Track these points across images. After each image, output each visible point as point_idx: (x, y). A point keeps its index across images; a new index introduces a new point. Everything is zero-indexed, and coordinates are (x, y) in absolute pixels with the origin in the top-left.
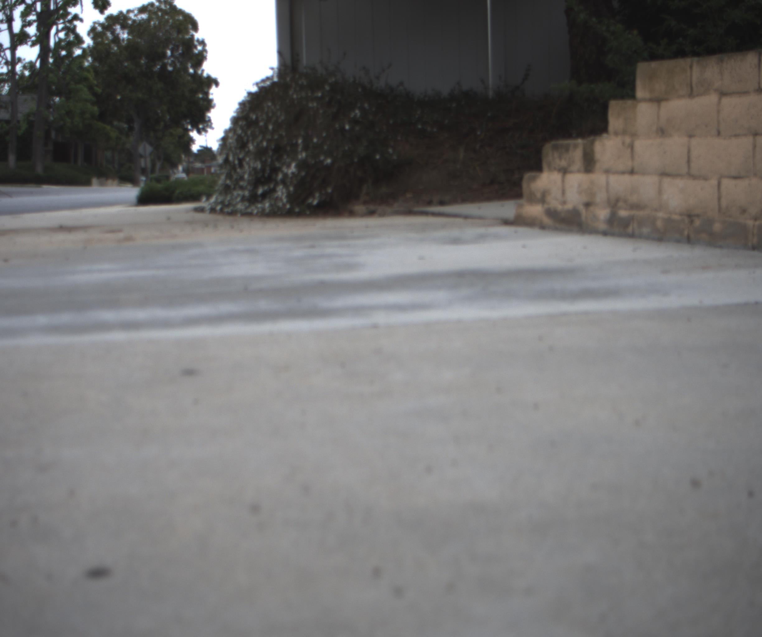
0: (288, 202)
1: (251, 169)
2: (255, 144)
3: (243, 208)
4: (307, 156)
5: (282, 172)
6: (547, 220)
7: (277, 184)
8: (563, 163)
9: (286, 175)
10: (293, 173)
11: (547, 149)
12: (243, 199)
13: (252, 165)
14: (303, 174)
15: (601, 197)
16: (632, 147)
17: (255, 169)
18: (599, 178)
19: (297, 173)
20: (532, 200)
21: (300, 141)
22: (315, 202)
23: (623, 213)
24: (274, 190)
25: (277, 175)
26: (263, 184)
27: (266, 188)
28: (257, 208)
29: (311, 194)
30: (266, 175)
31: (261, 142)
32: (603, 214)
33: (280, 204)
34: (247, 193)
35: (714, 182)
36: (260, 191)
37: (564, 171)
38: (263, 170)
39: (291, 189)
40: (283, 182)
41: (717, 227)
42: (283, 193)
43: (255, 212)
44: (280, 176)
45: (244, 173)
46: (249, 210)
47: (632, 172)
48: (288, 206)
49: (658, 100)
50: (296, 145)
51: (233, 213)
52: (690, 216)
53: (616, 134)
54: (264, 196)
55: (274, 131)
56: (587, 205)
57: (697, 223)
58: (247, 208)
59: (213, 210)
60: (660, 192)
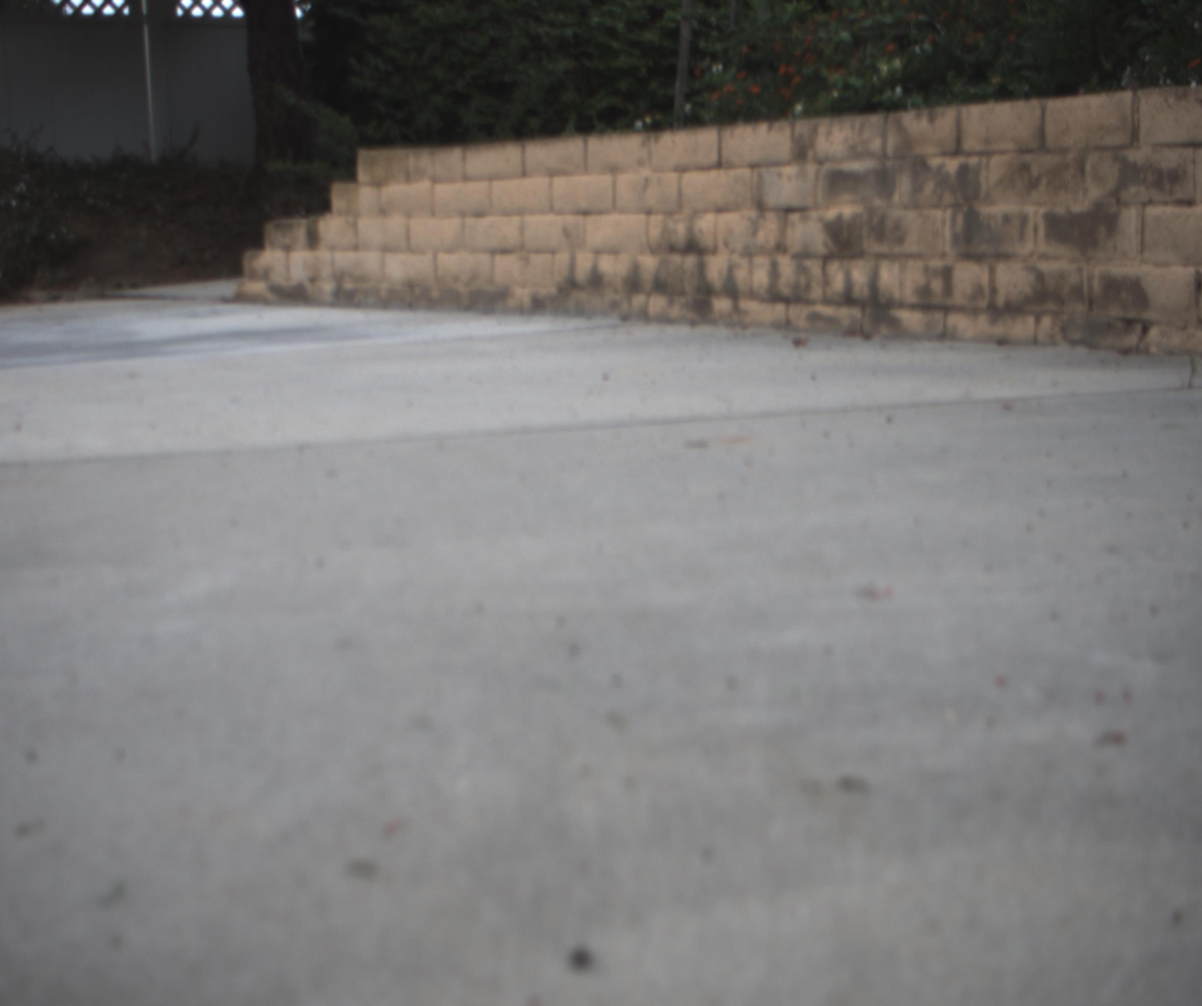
6: (270, 296)
8: (287, 241)
11: (270, 229)
15: (326, 272)
16: (355, 226)
18: (323, 254)
20: (254, 276)
23: (348, 286)
32: (328, 287)
35: (429, 256)
37: (288, 249)
41: (435, 294)
47: (356, 248)
49: (378, 184)
52: (410, 285)
53: (340, 213)
56: (313, 280)
57: (417, 291)
60: (383, 264)
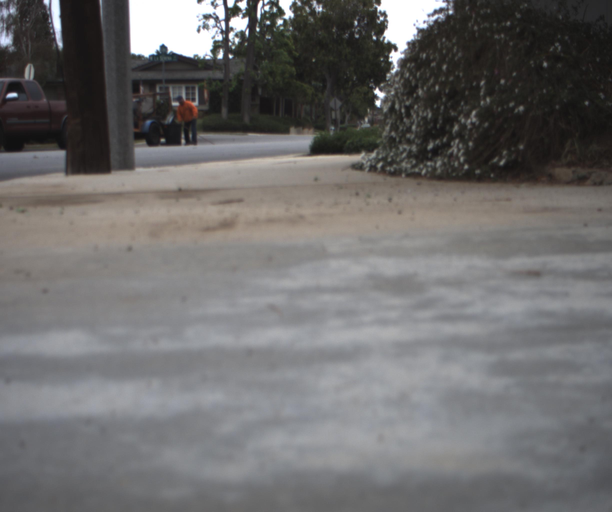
0: (466, 161)
1: (420, 118)
2: (425, 88)
3: (409, 166)
4: (492, 102)
5: (459, 122)
7: (452, 138)
9: (463, 127)
10: (473, 124)
12: (410, 155)
13: (421, 114)
14: (486, 125)
17: (424, 118)
19: (477, 123)
21: (482, 83)
22: (502, 163)
24: (448, 145)
25: (452, 126)
26: (435, 138)
27: (438, 142)
28: (426, 166)
29: (496, 152)
30: (438, 126)
31: (433, 86)
33: (456, 164)
34: (414, 148)
36: (430, 146)
38: (435, 120)
39: (471, 144)
40: (460, 135)
42: (459, 150)
43: (424, 172)
44: (456, 128)
45: (412, 123)
46: (417, 170)
48: (466, 167)
50: (478, 88)
51: (396, 174)
54: (436, 152)
55: (449, 72)
58: (413, 167)
59: (373, 168)
